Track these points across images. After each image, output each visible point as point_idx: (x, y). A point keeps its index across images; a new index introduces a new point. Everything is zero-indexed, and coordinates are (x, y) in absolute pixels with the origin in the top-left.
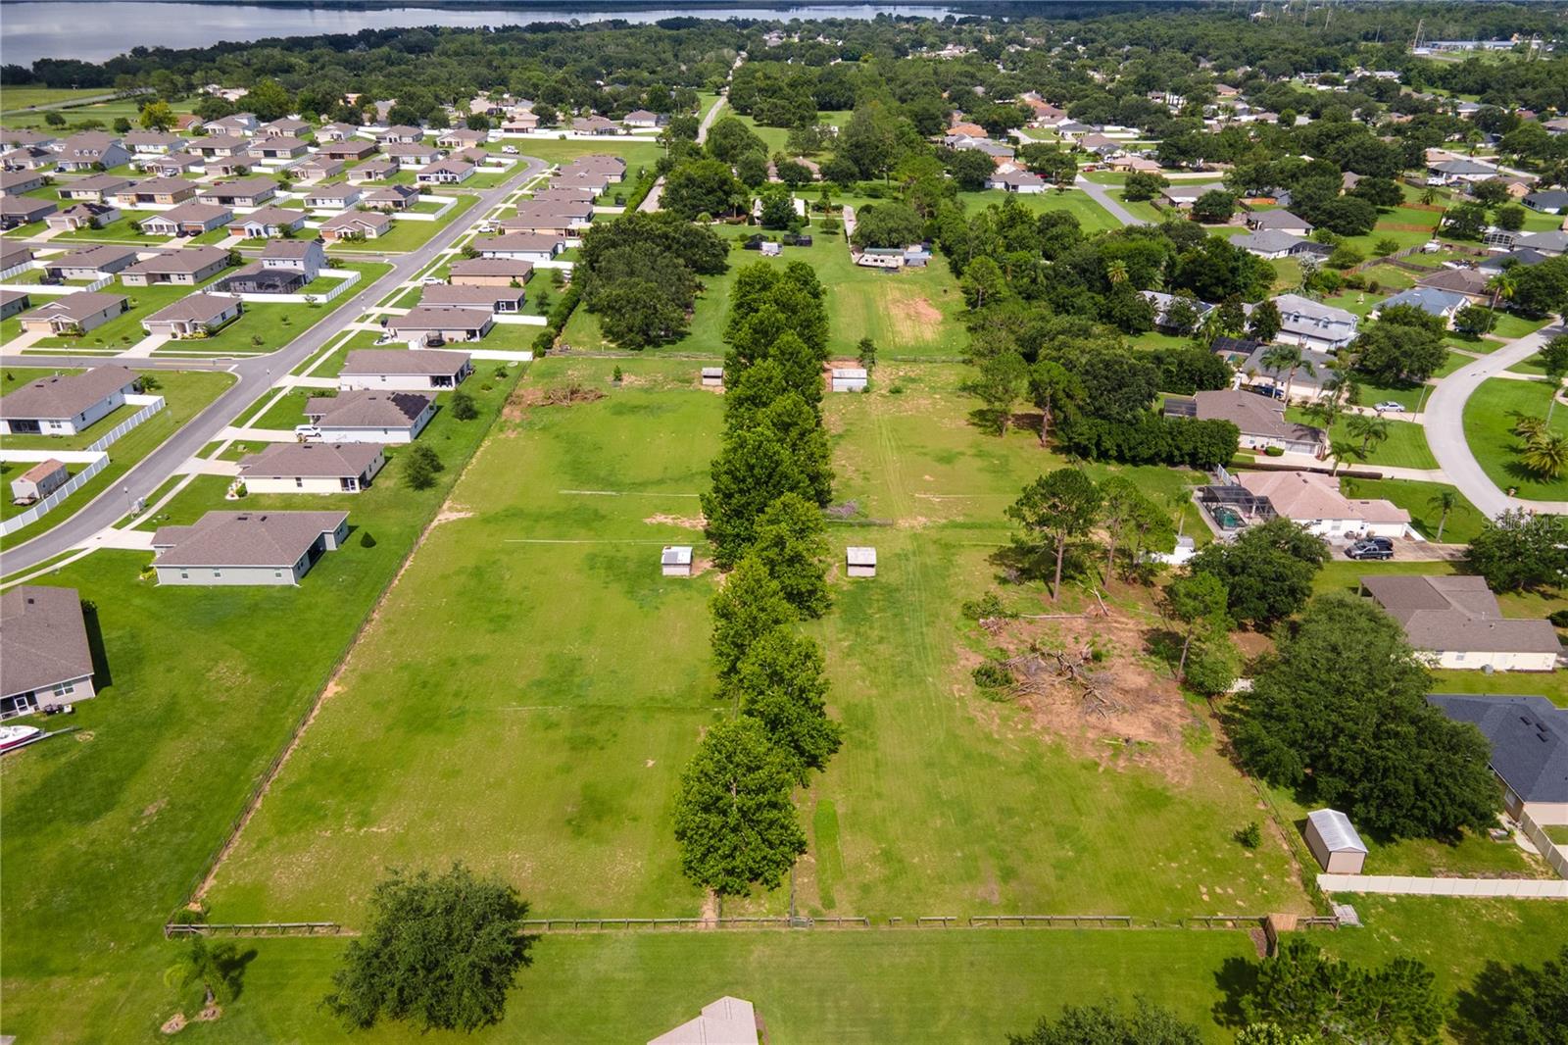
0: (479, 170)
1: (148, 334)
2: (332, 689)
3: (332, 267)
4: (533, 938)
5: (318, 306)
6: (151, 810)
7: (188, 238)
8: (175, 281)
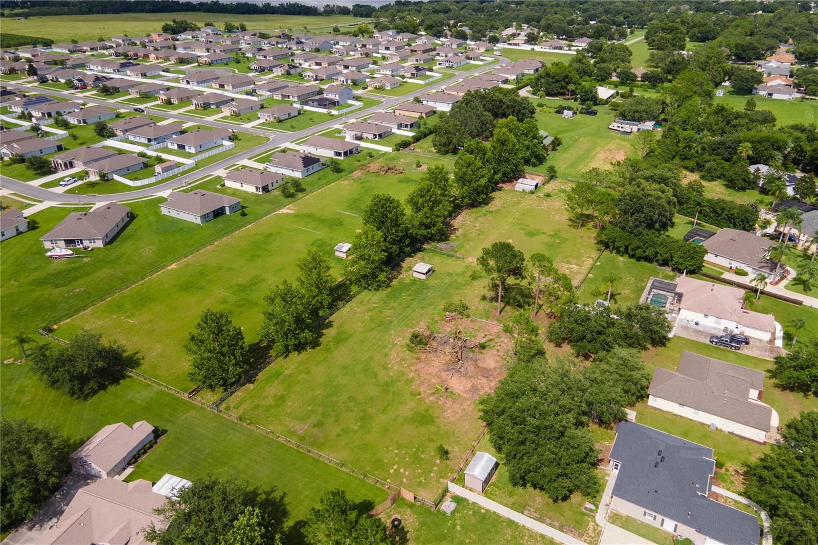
0: (472, 62)
1: (259, 118)
2: (173, 266)
3: (356, 100)
4: (130, 377)
5: (332, 116)
6: (78, 290)
7: (318, 82)
8: (291, 99)
